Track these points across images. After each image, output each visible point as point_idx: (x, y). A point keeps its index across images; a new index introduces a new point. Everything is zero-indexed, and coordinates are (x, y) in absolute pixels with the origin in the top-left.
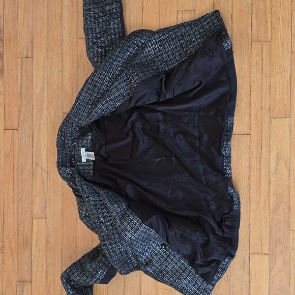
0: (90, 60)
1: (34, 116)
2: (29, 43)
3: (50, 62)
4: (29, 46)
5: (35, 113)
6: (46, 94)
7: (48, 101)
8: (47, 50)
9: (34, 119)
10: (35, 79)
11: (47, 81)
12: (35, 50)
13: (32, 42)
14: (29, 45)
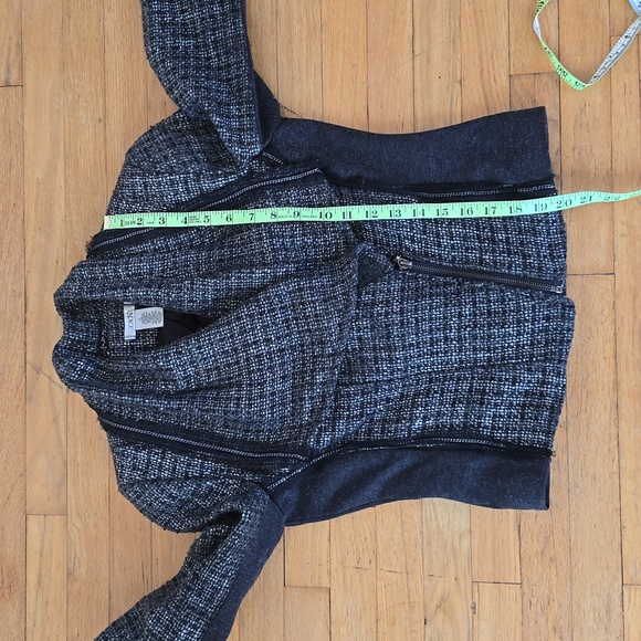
0: (155, 67)
1: (29, 239)
2: (13, 47)
3: (70, 96)
4: (12, 56)
5: (30, 233)
6: (60, 180)
7: (66, 200)
8: (63, 66)
9: (28, 249)
10: (29, 141)
11: (62, 145)
12: (28, 64)
13: (20, 46)
14: (13, 51)
